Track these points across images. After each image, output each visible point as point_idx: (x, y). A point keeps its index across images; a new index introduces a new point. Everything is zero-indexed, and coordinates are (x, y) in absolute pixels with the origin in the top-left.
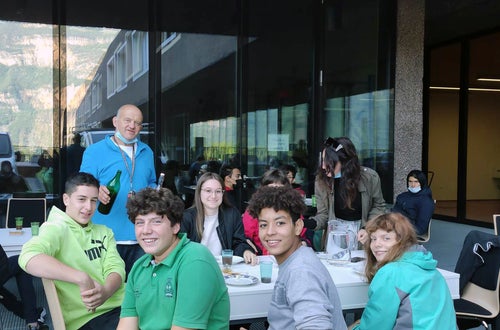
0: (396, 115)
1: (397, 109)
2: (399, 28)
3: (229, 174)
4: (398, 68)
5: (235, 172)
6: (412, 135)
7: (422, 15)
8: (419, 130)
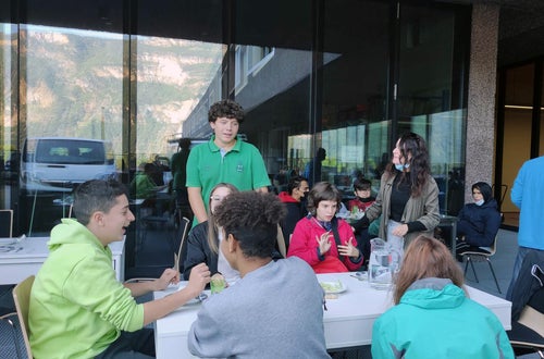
0: (469, 129)
1: (470, 124)
2: (473, 46)
3: (297, 186)
4: (471, 84)
5: (304, 184)
6: (483, 150)
7: (496, 32)
8: (491, 145)
